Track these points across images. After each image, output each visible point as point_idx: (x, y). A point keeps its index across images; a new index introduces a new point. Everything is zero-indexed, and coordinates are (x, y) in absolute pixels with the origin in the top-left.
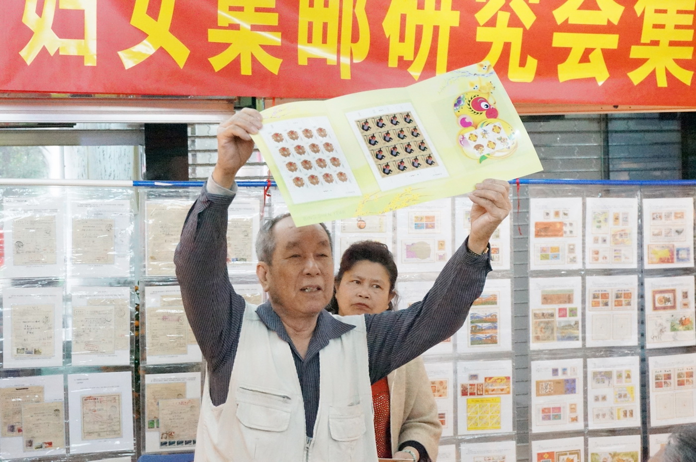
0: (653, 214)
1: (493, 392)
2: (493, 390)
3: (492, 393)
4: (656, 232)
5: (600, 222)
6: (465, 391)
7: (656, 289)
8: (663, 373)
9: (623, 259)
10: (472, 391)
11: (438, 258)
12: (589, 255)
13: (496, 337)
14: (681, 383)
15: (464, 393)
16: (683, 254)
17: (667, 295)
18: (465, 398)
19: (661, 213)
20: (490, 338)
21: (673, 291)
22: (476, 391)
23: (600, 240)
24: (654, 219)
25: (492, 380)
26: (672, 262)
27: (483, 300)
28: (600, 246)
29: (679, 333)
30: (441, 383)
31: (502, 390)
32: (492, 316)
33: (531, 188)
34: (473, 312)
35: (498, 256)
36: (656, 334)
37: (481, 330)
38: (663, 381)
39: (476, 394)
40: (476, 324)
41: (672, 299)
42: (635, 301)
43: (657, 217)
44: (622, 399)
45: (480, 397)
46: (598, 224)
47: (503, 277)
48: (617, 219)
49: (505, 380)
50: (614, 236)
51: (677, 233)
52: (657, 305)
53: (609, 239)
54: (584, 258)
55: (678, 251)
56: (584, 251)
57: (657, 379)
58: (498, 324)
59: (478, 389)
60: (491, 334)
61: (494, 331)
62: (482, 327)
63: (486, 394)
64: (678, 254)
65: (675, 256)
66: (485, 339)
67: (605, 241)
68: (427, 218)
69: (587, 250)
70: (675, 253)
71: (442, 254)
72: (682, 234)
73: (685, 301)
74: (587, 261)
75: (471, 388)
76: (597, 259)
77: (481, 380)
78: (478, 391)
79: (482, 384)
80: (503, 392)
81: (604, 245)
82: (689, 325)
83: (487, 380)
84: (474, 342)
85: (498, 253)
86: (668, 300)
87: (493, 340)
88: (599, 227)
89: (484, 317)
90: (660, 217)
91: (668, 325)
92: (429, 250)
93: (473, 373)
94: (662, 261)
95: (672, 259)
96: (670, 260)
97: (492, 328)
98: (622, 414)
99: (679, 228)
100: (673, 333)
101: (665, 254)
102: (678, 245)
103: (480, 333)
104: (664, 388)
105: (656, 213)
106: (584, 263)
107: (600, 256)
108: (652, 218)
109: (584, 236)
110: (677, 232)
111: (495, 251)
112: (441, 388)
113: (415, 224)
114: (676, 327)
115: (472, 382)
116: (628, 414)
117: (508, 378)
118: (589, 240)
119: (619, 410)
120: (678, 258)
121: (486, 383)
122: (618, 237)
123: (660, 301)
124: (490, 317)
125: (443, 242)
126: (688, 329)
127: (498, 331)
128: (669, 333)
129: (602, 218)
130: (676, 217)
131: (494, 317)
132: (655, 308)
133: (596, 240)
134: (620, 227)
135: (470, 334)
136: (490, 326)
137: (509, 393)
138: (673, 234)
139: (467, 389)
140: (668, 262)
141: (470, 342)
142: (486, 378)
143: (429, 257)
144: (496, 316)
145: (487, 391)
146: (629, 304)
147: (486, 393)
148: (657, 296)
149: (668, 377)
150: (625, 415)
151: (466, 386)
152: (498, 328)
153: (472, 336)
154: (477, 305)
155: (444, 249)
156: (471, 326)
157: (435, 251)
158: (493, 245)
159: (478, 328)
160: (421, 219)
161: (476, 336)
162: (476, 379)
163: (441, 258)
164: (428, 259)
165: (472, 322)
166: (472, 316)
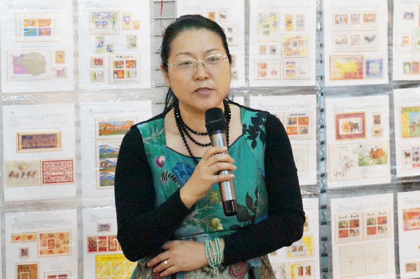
0: (336, 16)
4: (339, 40)
5: (268, 26)
6: (92, 245)
7: (341, 112)
8: (349, 219)
9: (297, 74)
10: (102, 246)
11: (56, 73)
12: (253, 68)
14: (371, 231)
15: (92, 248)
16: (374, 68)
17: (354, 120)
18: (93, 254)
19: (347, 15)
21: (361, 115)
23: (268, 50)
24: (337, 22)
26: (361, 78)
27: (116, 127)
28: (267, 57)
29: (369, 168)
30: (61, 235)
34: (102, 144)
35: (134, 71)
36: (340, 169)
38: (349, 229)
39: (108, 248)
40: (107, 159)
41: (360, 126)
42: (312, 127)
43: (341, 20)
44: (298, 253)
45: (110, 253)
46: (265, 29)
47: (141, 98)
48: (289, 22)
50: (286, 44)
51: (367, 41)
52: (342, 132)
53: (279, 48)
54: (247, 74)
55: (368, 63)
56: (247, 65)
57: (341, 226)
59: (109, 243)
62: (114, 163)
63: (119, 250)
64: (368, 68)
65: (364, 70)
67: (274, 51)
68: (41, 21)
69: (251, 63)
70: (364, 66)
71: (61, 69)
72: (373, 42)
73: (377, 127)
74: (251, 77)
75: (100, 242)
76: (264, 74)
77: (113, 231)
78: (111, 245)
79: (115, 237)
81: (273, 57)
82: (382, 158)
84: (104, 182)
85: (135, 67)
86: (355, 126)
88: (268, 33)
90: (346, 20)
91: (355, 159)
92: (43, 63)
93: (103, 222)
94: (348, 76)
95: (361, 73)
96: (358, 74)
98: (296, 271)
99: (370, 35)
100: (362, 168)
101: (352, 67)
102: (368, 56)
103: (112, 171)
104: (378, 234)
105: (340, 15)
106: (247, 79)
107: (269, 70)
108: (334, 21)
109: (247, 44)
110: (367, 38)
111: (130, 65)
112: (61, 242)
113: (25, 30)
114: (366, 160)
115: (102, 234)
116: (305, 271)
118: (254, 49)
119: (293, 266)
120: (368, 73)
122: (291, 46)
123: (346, 128)
125: (63, 52)
126: (380, 163)
128: (356, 169)
129: (270, 22)
130: (366, 20)
132: (339, 137)
133: (263, 50)
134: (294, 33)
135: (99, 173)
138: (362, 40)
139: (96, 242)
140: (355, 78)
141: (99, 183)
143: (44, 72)
146: (305, 131)
148: (342, 121)
149: (356, 224)
150: (301, 273)
151: (93, 239)
153: (102, 175)
154: (108, 134)
155: (63, 62)
156: (100, 161)
157: (51, 64)
158: (128, 57)
159: (109, 164)
160: (33, 23)
161: (108, 175)
162: (107, 230)
163: (60, 73)
164: (42, 76)
165: (101, 157)
166: (101, 148)
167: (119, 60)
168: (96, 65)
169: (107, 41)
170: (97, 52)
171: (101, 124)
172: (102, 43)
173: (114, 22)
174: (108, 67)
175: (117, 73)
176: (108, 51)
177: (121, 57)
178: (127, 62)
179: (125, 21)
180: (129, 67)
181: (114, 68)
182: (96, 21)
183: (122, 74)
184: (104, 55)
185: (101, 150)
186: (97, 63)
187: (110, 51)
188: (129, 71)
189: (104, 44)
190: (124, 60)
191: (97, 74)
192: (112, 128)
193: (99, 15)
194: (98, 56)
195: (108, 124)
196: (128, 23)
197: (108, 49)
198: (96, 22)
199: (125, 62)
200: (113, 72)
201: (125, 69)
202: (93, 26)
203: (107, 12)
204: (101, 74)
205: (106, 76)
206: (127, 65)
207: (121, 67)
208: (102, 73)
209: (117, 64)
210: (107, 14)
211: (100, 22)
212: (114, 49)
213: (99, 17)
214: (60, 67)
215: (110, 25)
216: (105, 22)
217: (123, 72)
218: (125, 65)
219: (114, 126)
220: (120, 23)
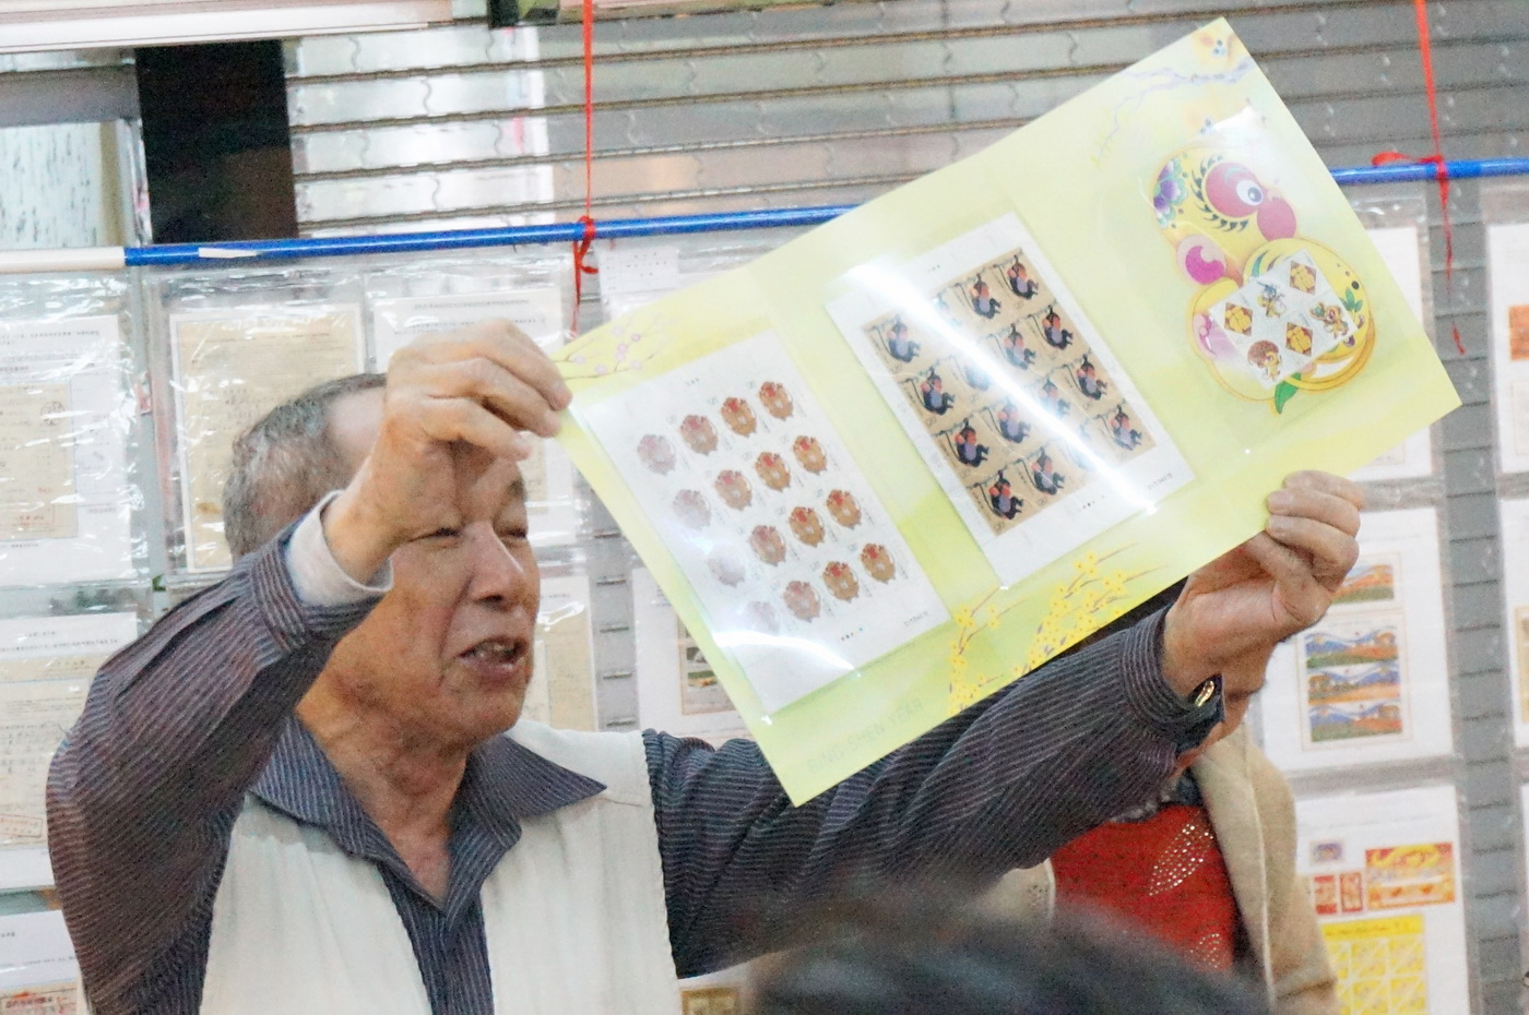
1: (1400, 900)
2: (1397, 892)
3: (1393, 901)
10: (1323, 900)
13: (1396, 709)
20: (1376, 716)
22: (1337, 900)
25: (1389, 859)
31: (1427, 890)
32: (1378, 640)
33: (1487, 189)
37: (1343, 689)
39: (1339, 908)
40: (1327, 669)
45: (1352, 918)
47: (1409, 502)
49: (1437, 856)
58: (1402, 666)
59: (1343, 892)
60: (1380, 701)
61: (1389, 689)
62: (1345, 680)
63: (1371, 908)
66: (1357, 718)
75: (1320, 891)
77: (1353, 861)
78: (1346, 898)
79: (1358, 875)
80: (1431, 897)
83: (1374, 858)
84: (1323, 730)
87: (1387, 722)
89: (1353, 645)
93: (1326, 837)
97: (1382, 681)
103: (1341, 700)
115: (1323, 869)
117: (1445, 848)
121: (1372, 870)
124: (1372, 643)
127: (1403, 688)
131: (1387, 641)
135: (1306, 706)
136: (1376, 675)
137: (1450, 898)
141: (1308, 733)
142: (1369, 854)
144: (1392, 638)
145: (1375, 896)
147: (1375, 904)
152: (1402, 677)
153: (1314, 713)
156: (1309, 676)
159: (1333, 683)
161: (1330, 711)
162: (1336, 858)
165: (1311, 665)
166: (1310, 640)
185: (1311, 647)
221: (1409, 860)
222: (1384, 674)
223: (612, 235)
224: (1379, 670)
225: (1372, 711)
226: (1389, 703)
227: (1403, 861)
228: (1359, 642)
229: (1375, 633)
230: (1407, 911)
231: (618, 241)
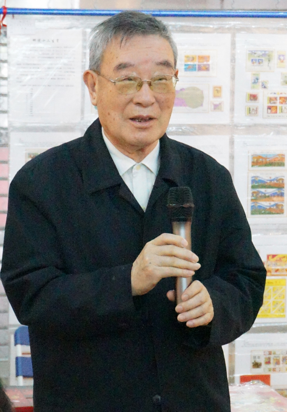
1: (278, 273)
2: (277, 271)
3: (276, 274)
11: (213, 107)
13: (282, 205)
20: (275, 207)
25: (275, 258)
27: (268, 160)
31: (286, 271)
32: (277, 181)
34: (255, 175)
37: (265, 197)
40: (258, 189)
60: (276, 202)
61: (280, 198)
62: (265, 194)
66: (268, 208)
68: (200, 57)
71: (217, 103)
77: (263, 258)
83: (270, 257)
84: (255, 211)
87: (278, 210)
89: (268, 182)
92: (202, 98)
97: (278, 195)
103: (263, 201)
111: (284, 101)
113: (185, 65)
121: (269, 262)
124: (275, 181)
125: (220, 88)
127: (285, 198)
131: (281, 181)
135: (250, 202)
136: (276, 193)
143: (202, 105)
144: (283, 180)
145: (269, 271)
147: (269, 274)
152: (285, 195)
153: (253, 204)
154: (260, 166)
155: (219, 97)
156: (252, 191)
157: (209, 99)
158: (281, 93)
159: (260, 195)
160: (193, 59)
161: (258, 204)
163: (217, 107)
164: (200, 108)
165: (253, 187)
166: (253, 179)
167: (273, 96)
168: (251, 100)
169: (262, 78)
170: (253, 88)
171: (254, 157)
172: (257, 79)
173: (269, 61)
174: (262, 103)
175: (270, 109)
176: (262, 88)
177: (274, 93)
178: (280, 98)
179: (280, 59)
180: (281, 103)
181: (268, 103)
182: (253, 58)
183: (275, 109)
184: (259, 91)
185: (253, 181)
186: (252, 98)
187: (265, 87)
188: (282, 107)
189: (259, 81)
190: (278, 96)
191: (251, 109)
192: (264, 160)
193: (255, 53)
194: (253, 92)
195: (260, 157)
196: (282, 62)
197: (262, 85)
198: (252, 60)
199: (278, 99)
200: (266, 108)
201: (278, 105)
202: (250, 63)
203: (263, 51)
204: (255, 109)
205: (260, 111)
206: (281, 101)
207: (275, 103)
208: (257, 108)
209: (270, 99)
210: (263, 52)
211: (256, 60)
212: (268, 85)
213: (256, 55)
214: (217, 101)
215: (265, 63)
216: (261, 60)
217: (276, 107)
218: (278, 101)
219: (266, 158)
220: (275, 61)
221: (282, 259)
222: (278, 193)
223: (13, 14)
224: (277, 191)
225: (273, 206)
226: (280, 203)
227: (280, 260)
228: (271, 181)
229: (277, 178)
230: (280, 277)
231: (16, 16)
